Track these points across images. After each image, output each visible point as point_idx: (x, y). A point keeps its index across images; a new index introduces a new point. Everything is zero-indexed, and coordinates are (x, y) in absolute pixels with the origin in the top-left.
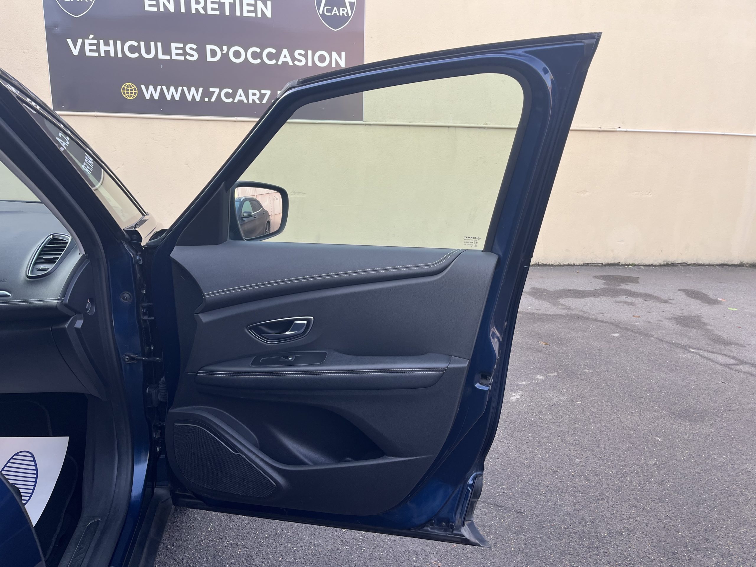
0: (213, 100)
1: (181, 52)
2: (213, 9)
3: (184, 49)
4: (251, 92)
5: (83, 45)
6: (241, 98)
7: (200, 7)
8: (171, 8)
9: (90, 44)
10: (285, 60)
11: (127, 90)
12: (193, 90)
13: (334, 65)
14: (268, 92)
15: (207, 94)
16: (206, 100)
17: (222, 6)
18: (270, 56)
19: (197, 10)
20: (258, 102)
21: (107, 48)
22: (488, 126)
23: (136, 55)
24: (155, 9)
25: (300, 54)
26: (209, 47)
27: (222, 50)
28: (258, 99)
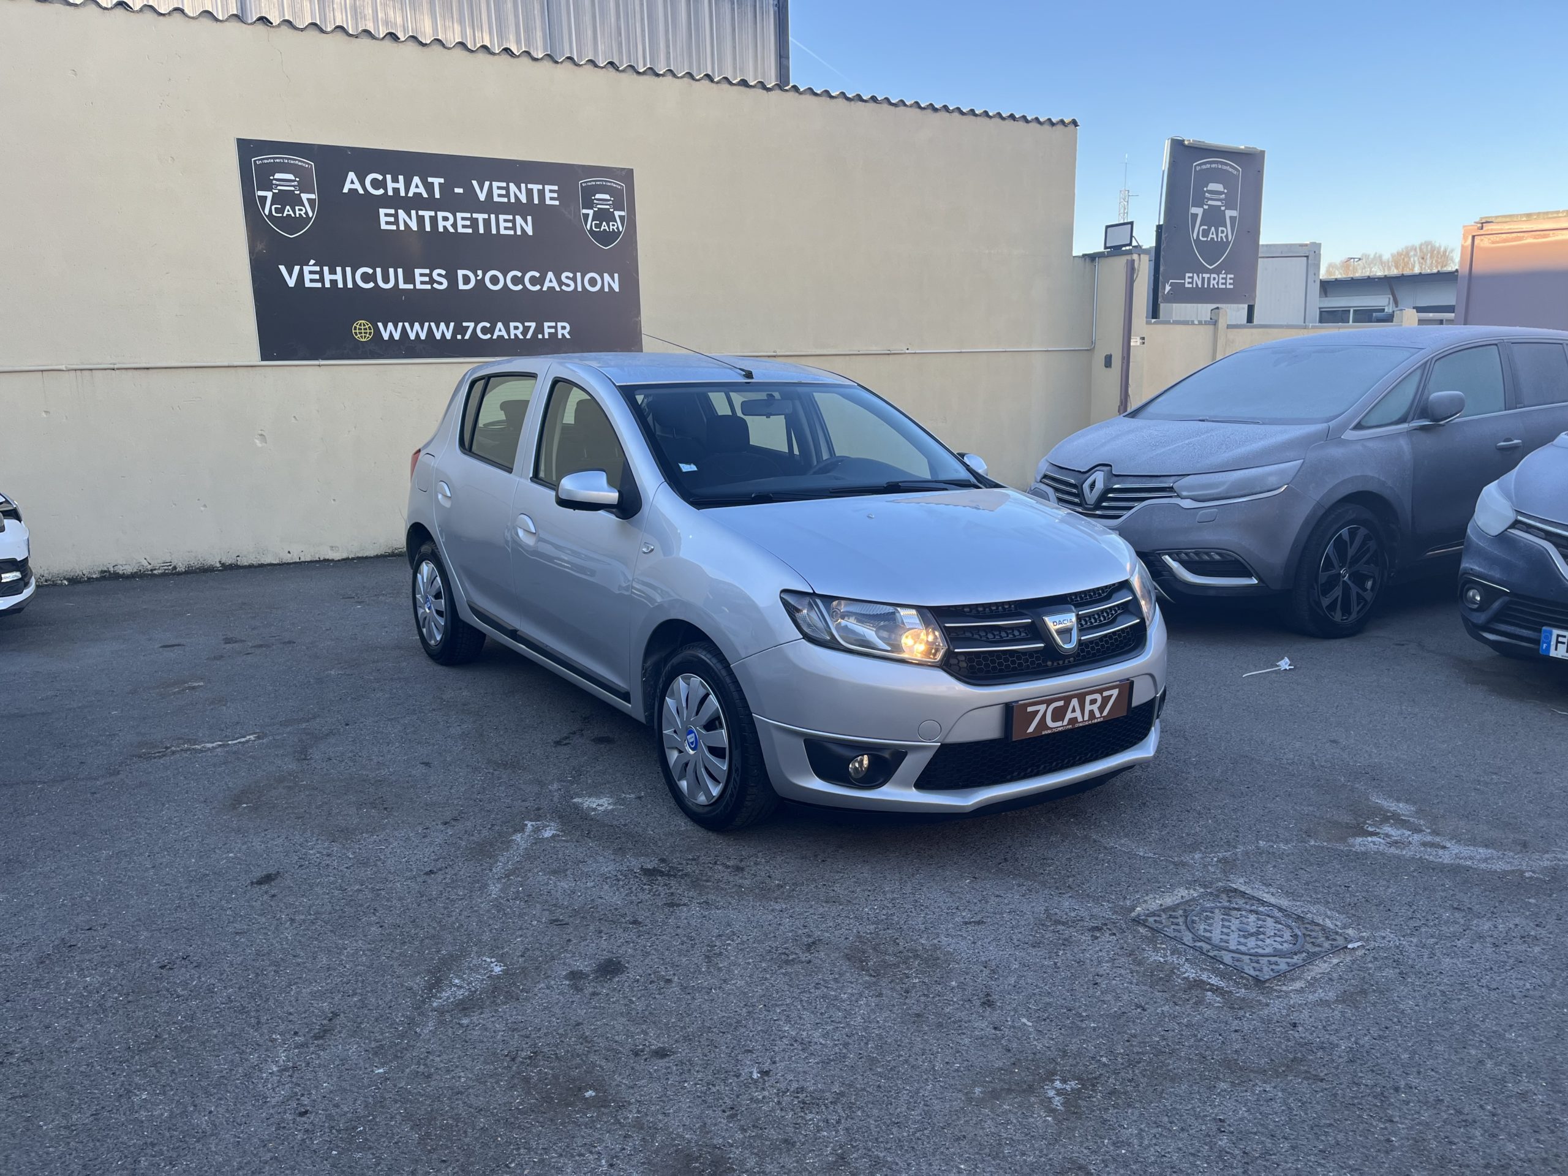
0: (467, 337)
1: (427, 279)
2: (464, 226)
3: (430, 275)
4: (512, 325)
5: (301, 274)
6: (500, 334)
7: (448, 224)
8: (414, 227)
9: (311, 272)
10: (551, 285)
11: (360, 329)
12: (442, 325)
13: (606, 289)
14: (533, 325)
15: (460, 329)
16: (459, 337)
17: (474, 223)
18: (533, 281)
19: (445, 227)
20: (521, 337)
21: (333, 277)
22: (778, 354)
23: (371, 285)
24: (394, 227)
25: (567, 277)
26: (460, 273)
27: (476, 276)
28: (521, 333)
